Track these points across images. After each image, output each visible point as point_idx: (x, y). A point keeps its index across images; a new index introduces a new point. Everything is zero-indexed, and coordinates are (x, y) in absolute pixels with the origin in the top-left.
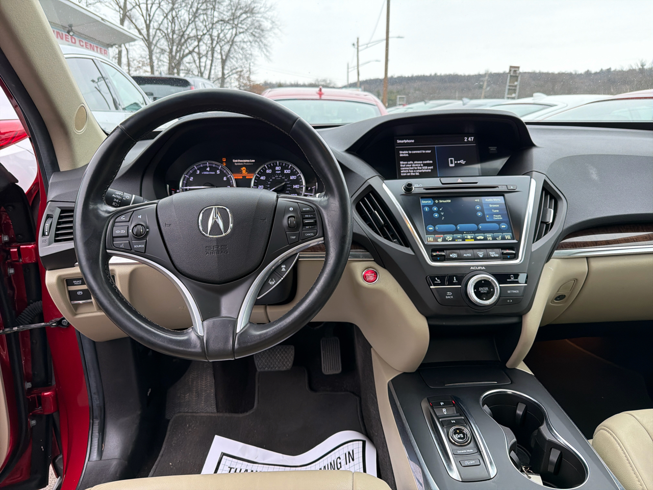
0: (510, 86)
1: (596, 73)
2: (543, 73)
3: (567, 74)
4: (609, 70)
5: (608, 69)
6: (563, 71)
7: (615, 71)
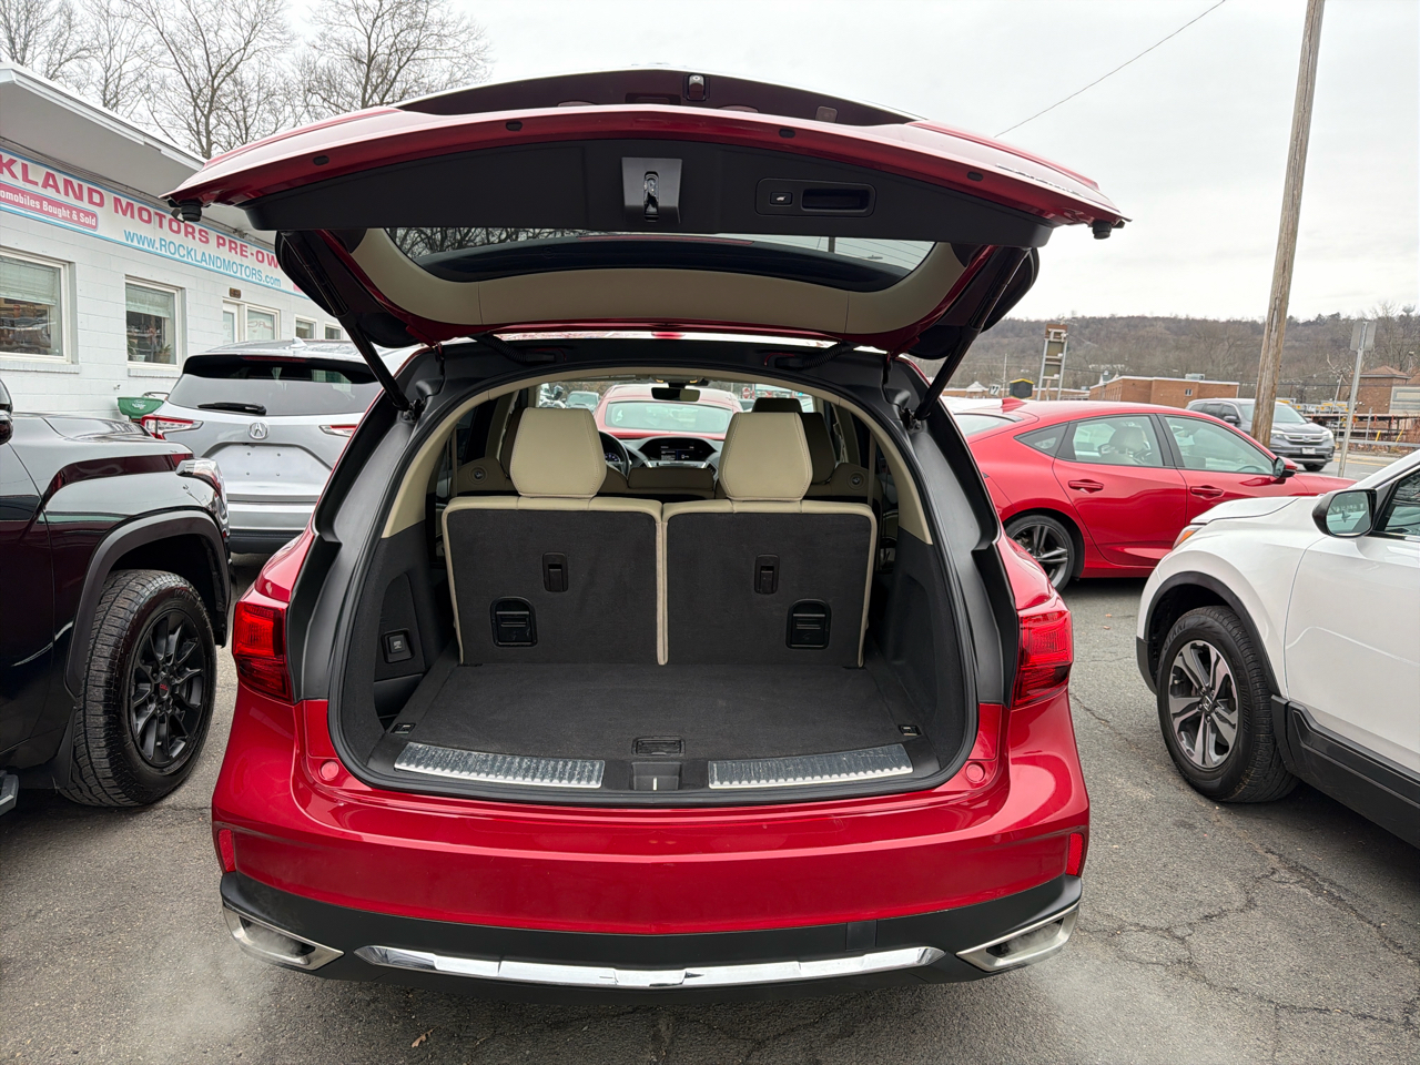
0: (1047, 360)
1: (1308, 324)
2: (1194, 321)
3: (1247, 323)
4: (1336, 317)
5: (1333, 316)
6: (1237, 317)
7: (1347, 320)
